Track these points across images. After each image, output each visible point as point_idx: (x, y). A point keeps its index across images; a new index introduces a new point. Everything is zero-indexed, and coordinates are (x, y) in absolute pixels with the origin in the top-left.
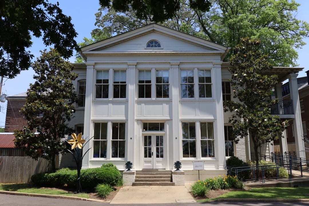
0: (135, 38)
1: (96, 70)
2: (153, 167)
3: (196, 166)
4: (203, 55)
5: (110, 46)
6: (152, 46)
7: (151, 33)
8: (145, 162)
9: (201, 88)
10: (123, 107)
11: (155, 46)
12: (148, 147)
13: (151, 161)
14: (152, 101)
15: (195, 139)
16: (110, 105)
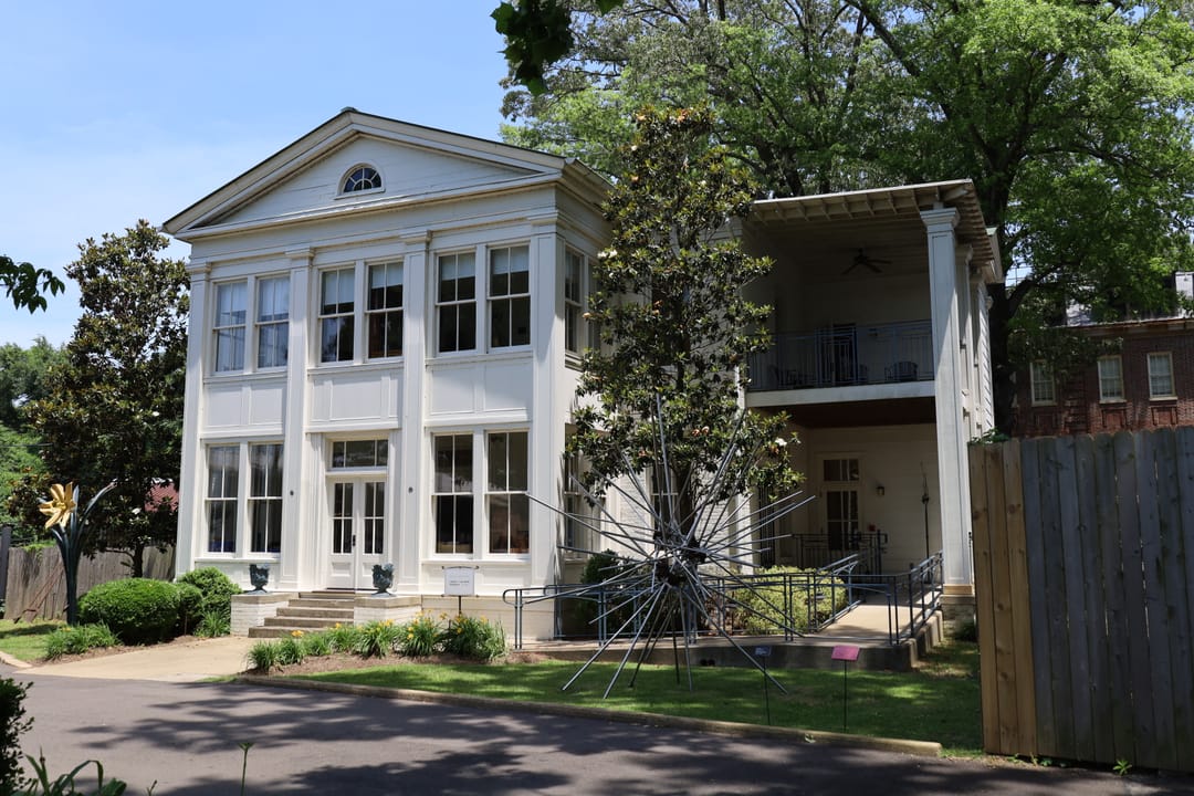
0: (311, 167)
1: (215, 283)
2: (354, 584)
3: (453, 583)
4: (499, 196)
5: (247, 205)
6: (358, 188)
7: (352, 142)
8: (336, 566)
9: (498, 311)
10: (279, 392)
11: (368, 186)
12: (343, 518)
13: (349, 564)
14: (354, 369)
15: (471, 491)
16: (247, 390)
